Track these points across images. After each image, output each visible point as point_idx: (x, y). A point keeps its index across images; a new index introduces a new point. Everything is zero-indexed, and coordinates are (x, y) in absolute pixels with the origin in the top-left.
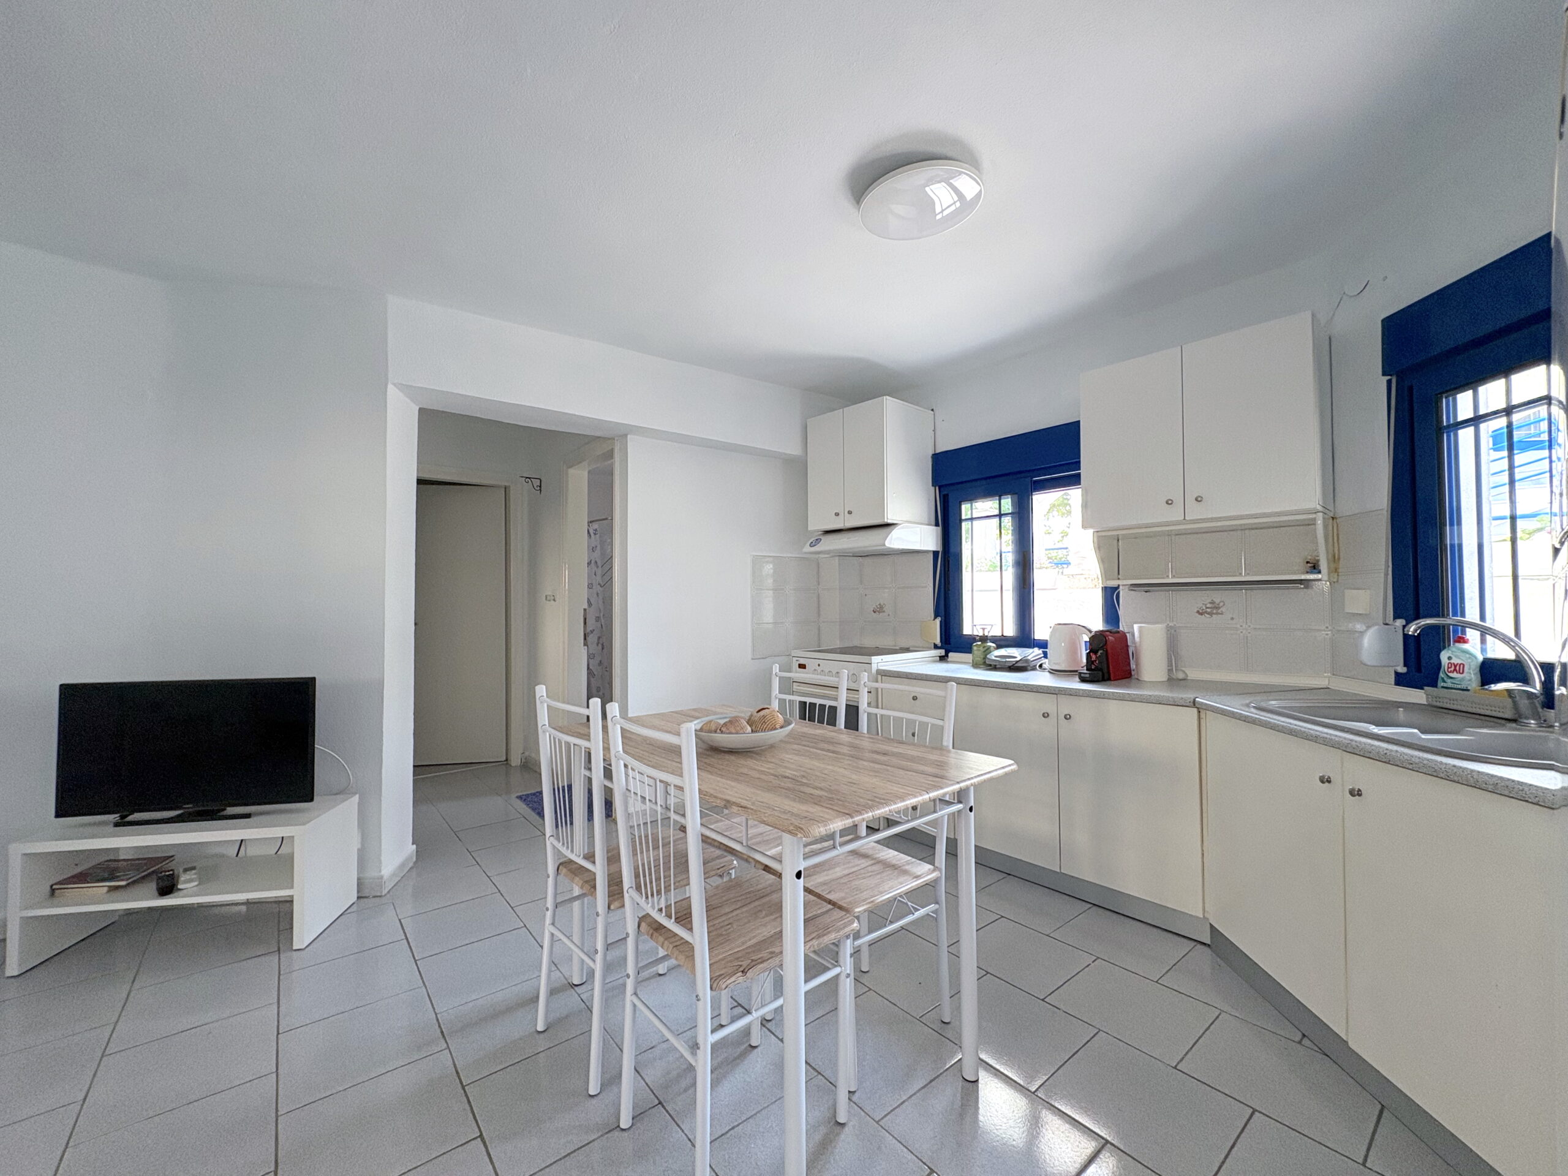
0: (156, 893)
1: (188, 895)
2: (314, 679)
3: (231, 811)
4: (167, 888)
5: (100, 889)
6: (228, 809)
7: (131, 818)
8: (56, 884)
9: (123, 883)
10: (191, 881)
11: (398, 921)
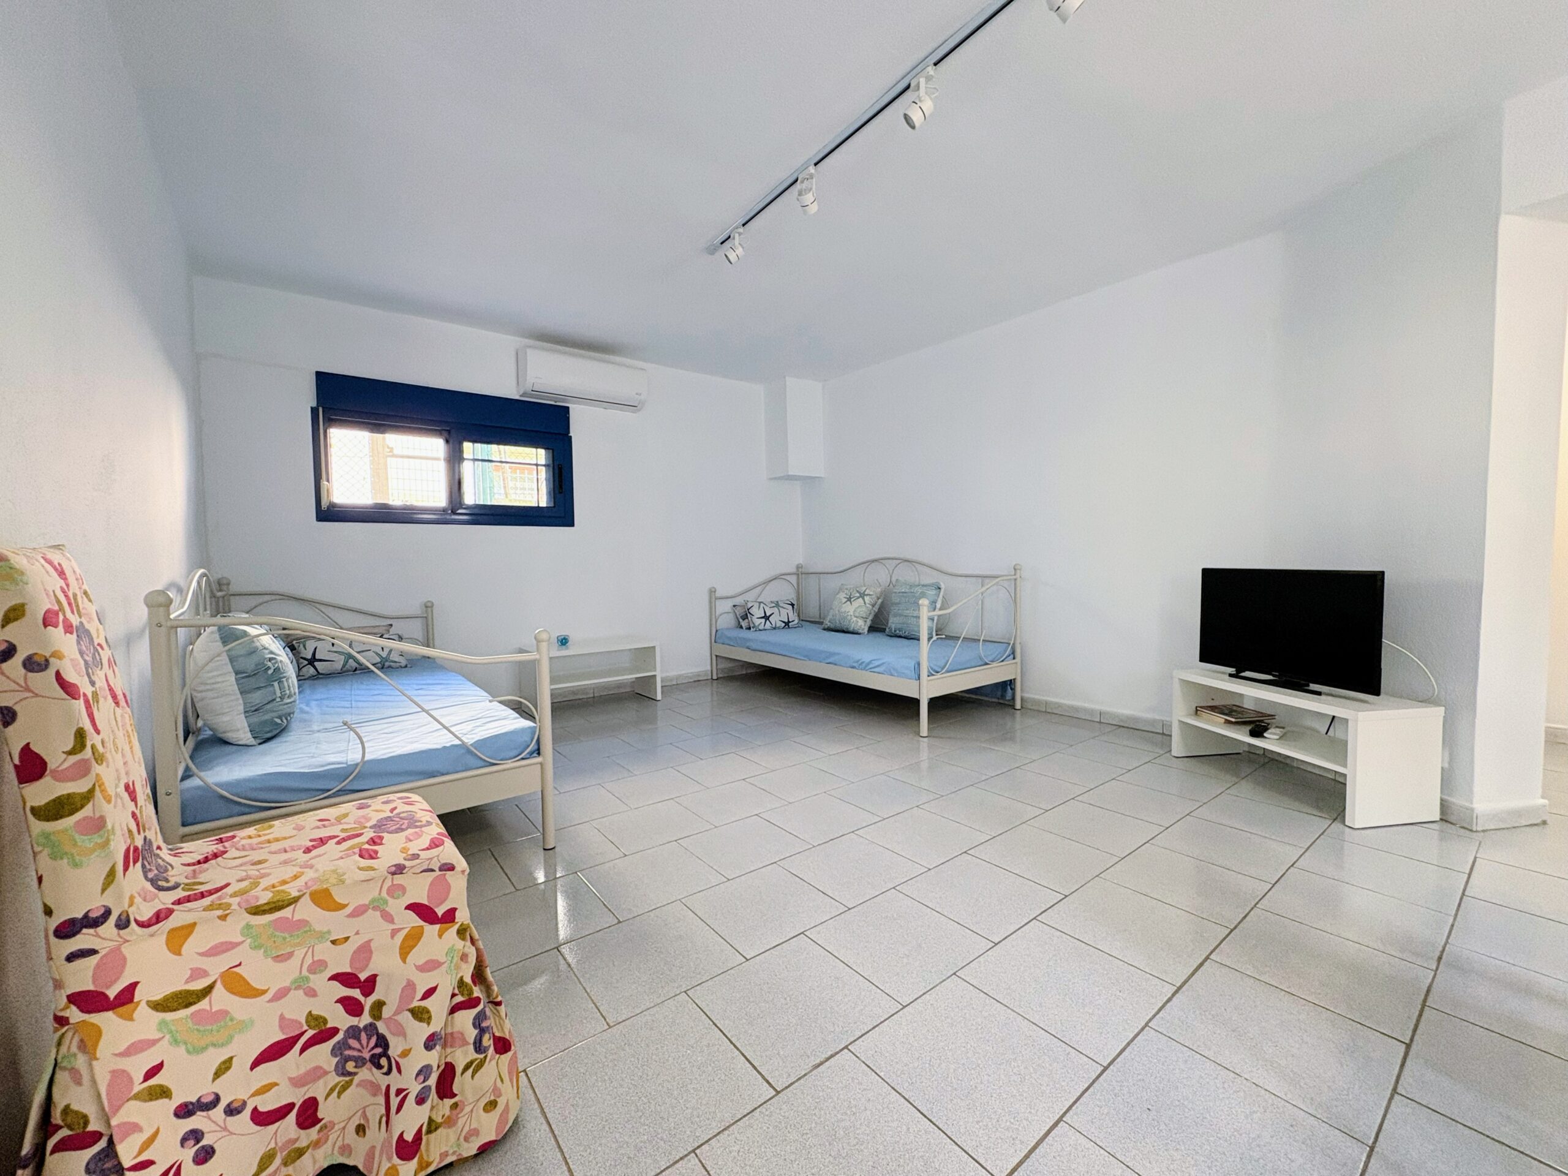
0: (1248, 733)
1: (1270, 743)
2: (1383, 573)
3: (1313, 687)
4: (1258, 731)
5: (1220, 718)
6: (1311, 685)
7: (1243, 674)
8: (1201, 707)
9: (1233, 720)
10: (1275, 734)
11: (1473, 858)
